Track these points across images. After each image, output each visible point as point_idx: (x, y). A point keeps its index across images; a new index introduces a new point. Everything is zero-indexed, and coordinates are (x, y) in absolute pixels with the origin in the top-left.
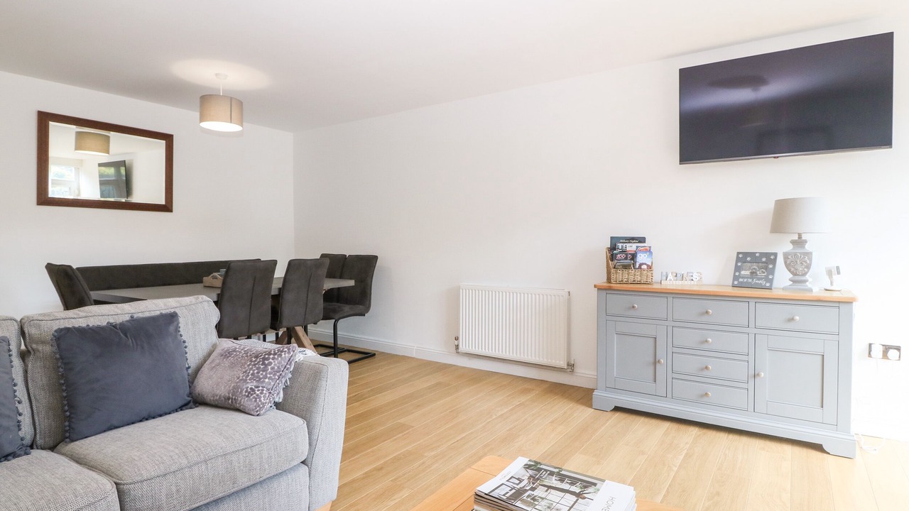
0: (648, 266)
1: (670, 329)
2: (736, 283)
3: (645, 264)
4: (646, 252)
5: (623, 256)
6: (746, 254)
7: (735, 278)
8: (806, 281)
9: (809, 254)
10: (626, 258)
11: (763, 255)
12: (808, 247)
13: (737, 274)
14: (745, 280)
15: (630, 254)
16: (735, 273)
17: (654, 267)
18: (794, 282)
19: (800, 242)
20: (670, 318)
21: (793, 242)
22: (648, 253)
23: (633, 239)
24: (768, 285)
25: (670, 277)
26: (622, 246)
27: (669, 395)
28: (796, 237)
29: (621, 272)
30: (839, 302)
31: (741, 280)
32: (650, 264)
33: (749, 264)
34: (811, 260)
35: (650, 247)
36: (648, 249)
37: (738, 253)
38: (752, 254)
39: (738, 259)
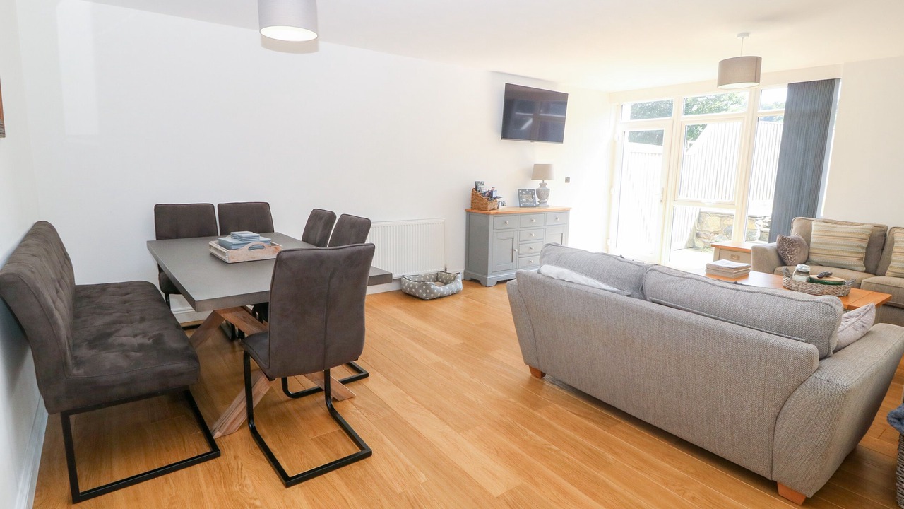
1: (519, 232)
2: (521, 205)
6: (522, 191)
7: (520, 203)
8: (546, 202)
9: (548, 190)
11: (528, 190)
12: (547, 186)
13: (521, 201)
14: (525, 204)
16: (519, 201)
18: (540, 202)
19: (543, 185)
20: (519, 226)
28: (541, 182)
31: (523, 204)
33: (524, 196)
34: (549, 193)
37: (518, 190)
38: (525, 190)
39: (519, 193)
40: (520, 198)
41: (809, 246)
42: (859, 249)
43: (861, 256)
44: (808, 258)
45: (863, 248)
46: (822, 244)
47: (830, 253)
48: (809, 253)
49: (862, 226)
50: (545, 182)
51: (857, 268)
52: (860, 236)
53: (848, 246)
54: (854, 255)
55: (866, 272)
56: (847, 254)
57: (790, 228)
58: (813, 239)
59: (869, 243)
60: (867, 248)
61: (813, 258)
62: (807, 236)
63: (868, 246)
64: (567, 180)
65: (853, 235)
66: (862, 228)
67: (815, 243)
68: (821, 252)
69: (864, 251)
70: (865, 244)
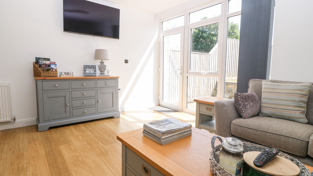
0: (55, 70)
1: (70, 92)
2: (85, 75)
3: (54, 69)
4: (54, 64)
5: (44, 66)
6: (87, 66)
7: (85, 73)
8: (104, 73)
9: (105, 66)
10: (46, 66)
11: (92, 66)
12: (105, 64)
13: (85, 72)
14: (88, 74)
15: (47, 65)
16: (84, 72)
17: (57, 70)
18: (101, 74)
19: (102, 63)
20: (70, 88)
21: (100, 62)
22: (55, 65)
23: (45, 59)
24: (95, 75)
25: (63, 74)
26: (41, 62)
27: (71, 116)
28: (101, 61)
29: (45, 72)
30: (116, 78)
31: (86, 74)
32: (56, 69)
33: (88, 69)
34: (106, 68)
35: (55, 62)
36: (54, 63)
37: (84, 66)
38: (89, 66)
39: (84, 68)
40: (85, 70)
41: (261, 101)
42: (301, 103)
43: (303, 109)
44: (260, 110)
45: (304, 102)
46: (270, 99)
47: (277, 107)
48: (260, 107)
49: (300, 84)
50: (103, 61)
51: (301, 120)
52: (301, 92)
53: (291, 101)
54: (297, 109)
55: (308, 123)
56: (291, 108)
57: (247, 87)
58: (263, 96)
59: (309, 98)
60: (308, 103)
61: (264, 111)
62: (259, 93)
63: (308, 101)
64: (126, 61)
65: (295, 92)
66: (302, 86)
67: (265, 98)
68: (269, 106)
69: (305, 105)
70: (305, 99)
